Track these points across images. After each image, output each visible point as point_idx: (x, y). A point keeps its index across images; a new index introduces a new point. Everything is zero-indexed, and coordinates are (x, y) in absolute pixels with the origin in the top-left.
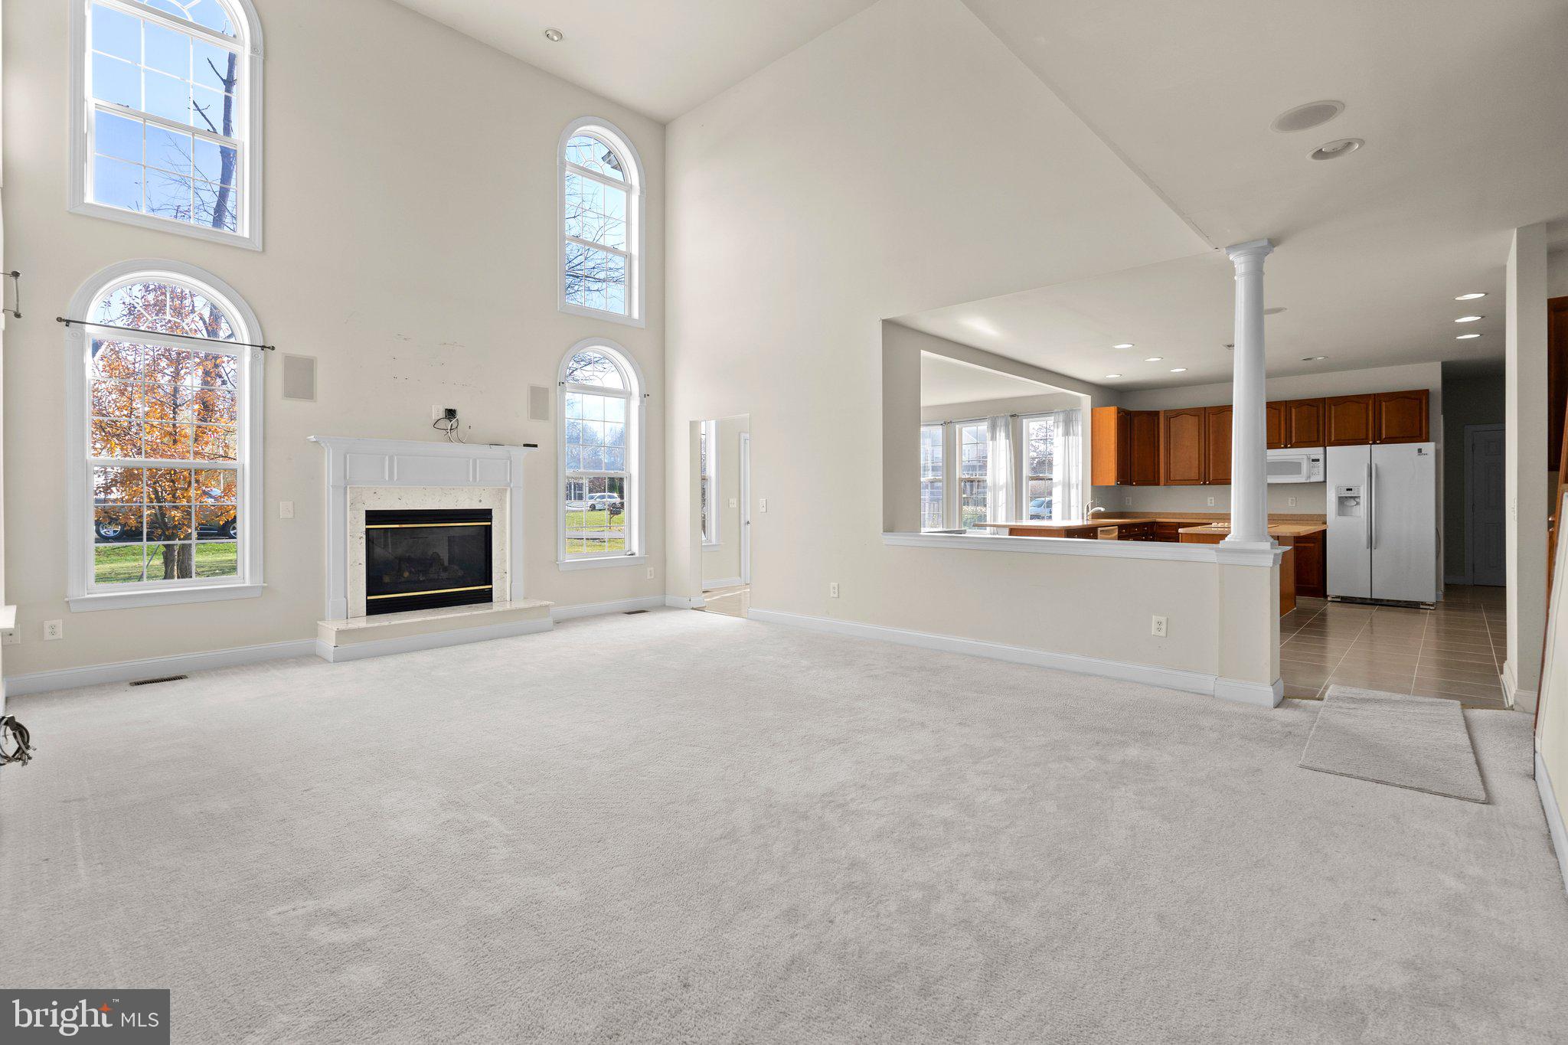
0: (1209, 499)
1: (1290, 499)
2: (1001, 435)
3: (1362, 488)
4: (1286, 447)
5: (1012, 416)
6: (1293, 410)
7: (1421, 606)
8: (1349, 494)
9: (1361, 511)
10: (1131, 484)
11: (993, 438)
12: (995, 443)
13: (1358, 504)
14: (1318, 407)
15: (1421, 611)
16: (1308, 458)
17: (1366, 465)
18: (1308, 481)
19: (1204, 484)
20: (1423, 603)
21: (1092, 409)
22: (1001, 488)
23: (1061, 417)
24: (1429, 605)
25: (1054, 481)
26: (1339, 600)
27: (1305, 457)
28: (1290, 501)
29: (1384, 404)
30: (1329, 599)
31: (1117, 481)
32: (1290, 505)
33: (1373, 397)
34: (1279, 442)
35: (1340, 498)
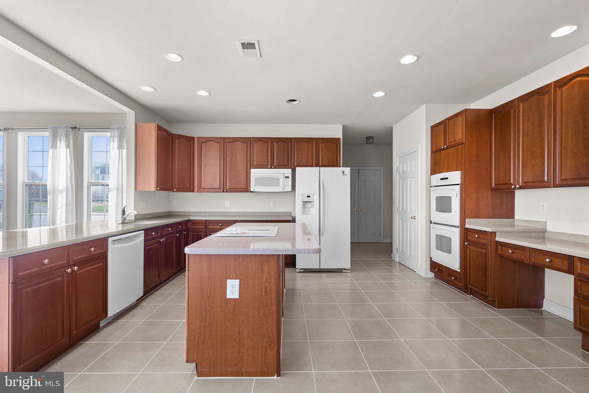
0: (226, 202)
1: (272, 202)
2: (62, 145)
3: (315, 196)
4: (271, 168)
6: (275, 144)
7: (344, 271)
8: (308, 199)
9: (314, 210)
10: (173, 191)
11: (54, 146)
12: (55, 150)
13: (312, 206)
14: (288, 144)
15: (344, 274)
16: (283, 176)
17: (317, 180)
18: (283, 191)
19: (223, 191)
20: (345, 269)
21: (136, 125)
22: (61, 192)
23: (116, 133)
24: (347, 270)
25: (110, 186)
26: (303, 271)
28: (272, 203)
29: (320, 145)
30: (297, 271)
31: (157, 187)
32: (272, 206)
33: (315, 140)
34: (268, 165)
35: (303, 202)
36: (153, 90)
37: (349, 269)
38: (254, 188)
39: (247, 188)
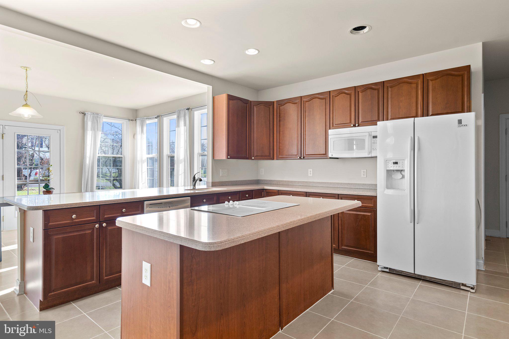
0: (309, 170)
1: (362, 171)
3: (406, 162)
4: (354, 126)
5: (188, 109)
6: (360, 94)
7: (462, 287)
8: (396, 167)
9: (406, 184)
11: (178, 125)
12: (179, 129)
13: (403, 177)
14: (378, 90)
15: (462, 292)
16: (370, 135)
17: (410, 138)
18: (370, 156)
19: (300, 158)
20: (464, 285)
21: (213, 98)
24: (469, 287)
26: (388, 270)
27: (367, 134)
28: (362, 173)
29: (431, 83)
30: (379, 269)
31: (228, 156)
32: (362, 176)
33: (422, 77)
34: (350, 122)
35: (388, 171)
36: (212, 62)
37: (472, 286)
38: (333, 154)
39: (325, 154)
